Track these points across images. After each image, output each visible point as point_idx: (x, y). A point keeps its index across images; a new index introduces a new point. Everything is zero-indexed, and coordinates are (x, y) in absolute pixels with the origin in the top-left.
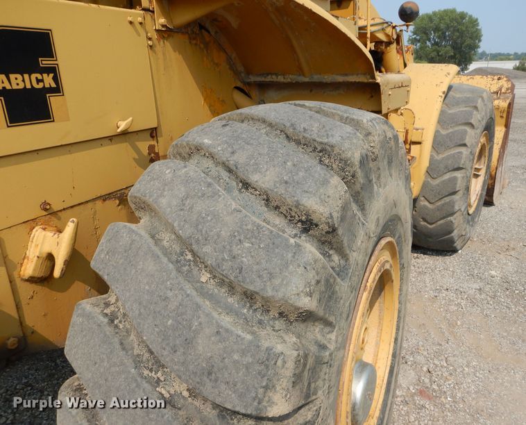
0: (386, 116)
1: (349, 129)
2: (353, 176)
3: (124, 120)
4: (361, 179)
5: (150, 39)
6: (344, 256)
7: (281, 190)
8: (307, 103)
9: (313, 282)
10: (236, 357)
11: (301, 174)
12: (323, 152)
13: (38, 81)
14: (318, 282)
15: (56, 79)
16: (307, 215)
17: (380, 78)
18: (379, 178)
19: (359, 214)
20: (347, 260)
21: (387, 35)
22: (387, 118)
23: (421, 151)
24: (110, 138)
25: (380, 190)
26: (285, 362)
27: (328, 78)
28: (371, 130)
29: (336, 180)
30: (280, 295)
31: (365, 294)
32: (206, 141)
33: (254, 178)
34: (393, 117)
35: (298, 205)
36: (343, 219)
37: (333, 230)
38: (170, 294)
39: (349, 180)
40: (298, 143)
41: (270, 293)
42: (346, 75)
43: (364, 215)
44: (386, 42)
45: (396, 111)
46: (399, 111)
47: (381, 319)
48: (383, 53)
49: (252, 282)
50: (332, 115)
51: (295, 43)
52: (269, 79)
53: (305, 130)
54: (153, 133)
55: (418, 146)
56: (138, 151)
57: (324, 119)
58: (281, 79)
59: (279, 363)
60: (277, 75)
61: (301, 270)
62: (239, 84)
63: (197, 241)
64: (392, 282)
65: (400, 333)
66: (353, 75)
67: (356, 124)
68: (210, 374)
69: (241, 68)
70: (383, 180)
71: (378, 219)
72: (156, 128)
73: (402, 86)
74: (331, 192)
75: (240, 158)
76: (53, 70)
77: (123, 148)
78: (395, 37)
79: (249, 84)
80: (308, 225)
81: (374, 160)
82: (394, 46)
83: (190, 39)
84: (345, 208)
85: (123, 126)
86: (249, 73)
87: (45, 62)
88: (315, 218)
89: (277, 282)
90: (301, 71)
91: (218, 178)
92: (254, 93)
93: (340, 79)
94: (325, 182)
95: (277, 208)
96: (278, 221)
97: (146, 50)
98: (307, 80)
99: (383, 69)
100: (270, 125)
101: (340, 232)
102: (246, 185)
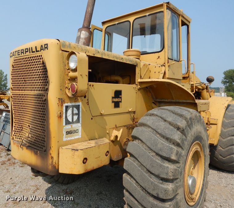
0: (200, 112)
1: (187, 112)
2: (188, 121)
3: (130, 109)
4: (190, 122)
5: (136, 91)
6: (186, 137)
7: (173, 121)
8: (177, 107)
9: (180, 138)
10: (165, 148)
11: (177, 119)
12: (181, 116)
13: (119, 100)
14: (181, 138)
15: (121, 99)
16: (178, 126)
17: (197, 101)
18: (195, 124)
19: (189, 130)
20: (187, 138)
21: (202, 87)
22: (200, 113)
23: (217, 127)
24: (127, 112)
25: (195, 127)
26: (174, 150)
27: (181, 101)
28: (192, 113)
29: (184, 121)
30: (174, 138)
31: (192, 152)
32: (155, 113)
33: (167, 119)
34: (202, 113)
35: (176, 124)
36: (186, 129)
37: (183, 130)
38: (152, 137)
39: (188, 122)
40: (176, 114)
41: (172, 138)
42: (186, 100)
43: (191, 131)
44: (202, 89)
45: (204, 111)
46: (205, 112)
47: (198, 170)
48: (201, 92)
49: (168, 136)
50: (183, 109)
51: (171, 92)
52: (163, 100)
53: (177, 112)
54: (134, 112)
55: (216, 125)
56: (131, 116)
57: (181, 110)
58: (166, 100)
59: (174, 149)
60: (165, 99)
61: (177, 135)
62: (154, 102)
63: (157, 129)
64: (201, 157)
65: (205, 179)
66: (188, 100)
67: (189, 111)
68: (161, 150)
69: (154, 97)
70: (196, 125)
71: (194, 133)
72: (135, 111)
73: (206, 104)
74: (183, 123)
75: (164, 116)
76: (121, 98)
77: (128, 115)
78: (205, 87)
79: (156, 101)
80: (178, 129)
81: (193, 120)
82: (205, 90)
83: (144, 90)
84: (186, 127)
85: (130, 110)
86: (156, 98)
87: (120, 96)
88: (180, 127)
89: (173, 136)
90: (173, 99)
91: (159, 119)
92: (157, 104)
93: (185, 101)
94: (182, 121)
95: (172, 125)
96: (172, 127)
97: (135, 93)
98: (174, 101)
99: (201, 98)
100: (169, 110)
101: (185, 131)
102: (165, 121)
